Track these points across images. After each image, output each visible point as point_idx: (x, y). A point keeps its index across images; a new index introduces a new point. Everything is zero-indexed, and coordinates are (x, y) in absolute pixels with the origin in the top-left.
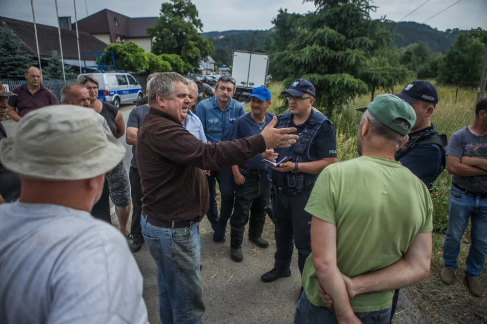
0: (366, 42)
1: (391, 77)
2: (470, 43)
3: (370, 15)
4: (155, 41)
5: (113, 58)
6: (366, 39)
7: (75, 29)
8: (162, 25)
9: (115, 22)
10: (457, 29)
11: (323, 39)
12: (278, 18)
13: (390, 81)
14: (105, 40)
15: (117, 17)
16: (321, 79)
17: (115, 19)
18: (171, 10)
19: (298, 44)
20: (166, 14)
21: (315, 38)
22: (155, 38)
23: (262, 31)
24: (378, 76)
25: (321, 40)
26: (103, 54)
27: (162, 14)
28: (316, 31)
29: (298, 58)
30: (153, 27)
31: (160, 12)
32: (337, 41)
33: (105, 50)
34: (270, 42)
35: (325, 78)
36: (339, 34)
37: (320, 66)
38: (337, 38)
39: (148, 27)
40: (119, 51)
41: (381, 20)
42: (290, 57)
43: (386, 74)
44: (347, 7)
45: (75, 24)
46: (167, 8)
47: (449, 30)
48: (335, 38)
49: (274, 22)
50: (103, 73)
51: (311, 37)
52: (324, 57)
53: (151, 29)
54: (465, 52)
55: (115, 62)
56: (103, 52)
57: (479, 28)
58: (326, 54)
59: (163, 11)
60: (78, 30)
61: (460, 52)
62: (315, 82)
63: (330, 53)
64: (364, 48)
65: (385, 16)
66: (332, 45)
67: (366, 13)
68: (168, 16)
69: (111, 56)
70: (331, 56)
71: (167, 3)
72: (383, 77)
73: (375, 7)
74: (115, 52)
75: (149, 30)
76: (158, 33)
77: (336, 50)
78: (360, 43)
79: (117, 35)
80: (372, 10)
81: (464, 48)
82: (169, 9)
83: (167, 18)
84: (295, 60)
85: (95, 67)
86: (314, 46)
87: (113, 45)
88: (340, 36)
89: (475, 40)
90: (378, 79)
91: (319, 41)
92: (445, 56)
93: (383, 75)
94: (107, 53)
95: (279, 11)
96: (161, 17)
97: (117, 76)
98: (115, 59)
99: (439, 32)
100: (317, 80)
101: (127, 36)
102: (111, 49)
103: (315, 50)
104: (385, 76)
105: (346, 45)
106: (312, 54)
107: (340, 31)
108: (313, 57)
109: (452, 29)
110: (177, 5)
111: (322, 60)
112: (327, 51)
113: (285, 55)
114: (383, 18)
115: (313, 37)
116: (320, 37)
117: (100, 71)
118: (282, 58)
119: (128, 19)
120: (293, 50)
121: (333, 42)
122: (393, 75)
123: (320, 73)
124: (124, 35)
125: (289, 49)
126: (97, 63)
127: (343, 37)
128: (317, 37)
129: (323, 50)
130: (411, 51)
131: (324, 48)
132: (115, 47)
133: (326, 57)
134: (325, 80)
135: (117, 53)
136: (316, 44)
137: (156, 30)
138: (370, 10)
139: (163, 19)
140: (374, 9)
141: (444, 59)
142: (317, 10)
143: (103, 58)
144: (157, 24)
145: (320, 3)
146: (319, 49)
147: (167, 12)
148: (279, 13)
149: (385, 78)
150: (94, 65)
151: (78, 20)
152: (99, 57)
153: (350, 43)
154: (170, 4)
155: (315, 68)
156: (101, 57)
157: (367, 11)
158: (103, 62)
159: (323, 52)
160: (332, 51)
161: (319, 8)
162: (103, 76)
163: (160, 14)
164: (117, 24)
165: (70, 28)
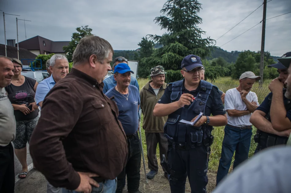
0: (200, 51)
1: (215, 72)
2: (247, 57)
3: (202, 37)
4: (68, 55)
5: (41, 63)
6: (200, 49)
7: (17, 47)
8: (72, 46)
9: (44, 44)
10: (237, 51)
11: (175, 49)
12: (142, 42)
13: (215, 74)
14: (37, 53)
15: (45, 40)
16: (175, 73)
17: (44, 42)
18: (78, 37)
19: (158, 53)
20: (75, 39)
21: (170, 49)
22: (68, 53)
23: (131, 51)
24: (208, 71)
25: (173, 50)
26: (34, 61)
27: (73, 39)
28: (170, 45)
29: (160, 60)
30: (67, 46)
31: (72, 38)
32: (183, 50)
33: (36, 58)
34: (137, 56)
35: (177, 72)
36: (184, 47)
37: (174, 65)
38: (183, 49)
39: (64, 46)
40: (45, 59)
41: (207, 39)
42: (154, 60)
43: (212, 70)
44: (188, 31)
45: (17, 44)
46: (76, 36)
47: (233, 52)
48: (182, 49)
49: (140, 45)
50: (34, 71)
51: (168, 48)
52: (176, 60)
53: (66, 48)
54: (245, 62)
55: (42, 65)
56: (35, 60)
57: (249, 50)
58: (177, 57)
59: (73, 37)
60: (19, 47)
61: (243, 62)
62: (171, 74)
63: (179, 57)
64: (199, 54)
65: (209, 37)
66: (180, 53)
67: (199, 35)
68: (76, 40)
69: (40, 62)
70: (180, 59)
71: (76, 33)
72: (211, 72)
73: (205, 32)
74: (42, 60)
75: (65, 48)
76: (70, 50)
77: (183, 56)
78: (197, 51)
79: (45, 51)
80: (202, 33)
81: (244, 60)
82: (77, 36)
83: (76, 41)
84: (158, 62)
85: (29, 68)
86: (170, 53)
87: (41, 55)
88: (185, 48)
89: (249, 56)
90: (208, 73)
91: (172, 50)
92: (235, 63)
93: (210, 70)
94: (37, 60)
95: (142, 38)
96: (72, 41)
97: (43, 73)
98: (42, 64)
99: (227, 52)
100: (173, 73)
101: (50, 52)
102: (40, 58)
103: (170, 55)
104: (212, 71)
105: (188, 53)
106: (169, 57)
107: (185, 45)
108: (169, 60)
109: (234, 51)
110: (82, 34)
111: (174, 62)
112: (178, 56)
113: (151, 59)
114: (208, 38)
115: (169, 48)
116: (173, 48)
117: (32, 70)
118: (149, 61)
119: (52, 42)
120: (155, 56)
121: (181, 51)
122: (216, 71)
123: (173, 69)
124: (49, 51)
125: (152, 56)
126: (30, 66)
127: (187, 49)
128: (171, 48)
129: (175, 55)
130: (215, 61)
131: (176, 54)
132: (43, 56)
133: (177, 60)
134: (177, 73)
135: (44, 60)
136: (171, 52)
137: (69, 48)
138: (201, 33)
139: (73, 42)
140: (204, 33)
141: (235, 65)
142: (169, 33)
143: (34, 63)
144: (69, 45)
145: (170, 30)
146: (173, 55)
147: (76, 38)
148: (142, 40)
149: (212, 72)
150: (28, 68)
151: (19, 42)
152: (32, 62)
153: (191, 51)
154: (78, 34)
155: (170, 67)
156: (33, 63)
157: (200, 34)
158: (34, 66)
159: (175, 57)
160: (181, 56)
161: (171, 33)
162: (33, 73)
163: (72, 39)
164: (44, 45)
165: (14, 46)
